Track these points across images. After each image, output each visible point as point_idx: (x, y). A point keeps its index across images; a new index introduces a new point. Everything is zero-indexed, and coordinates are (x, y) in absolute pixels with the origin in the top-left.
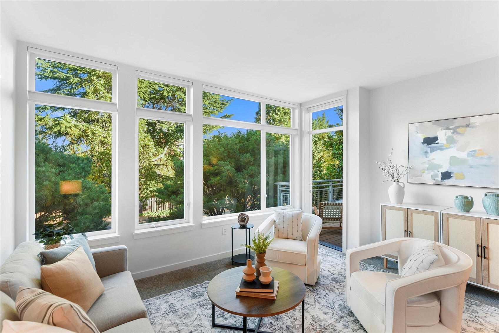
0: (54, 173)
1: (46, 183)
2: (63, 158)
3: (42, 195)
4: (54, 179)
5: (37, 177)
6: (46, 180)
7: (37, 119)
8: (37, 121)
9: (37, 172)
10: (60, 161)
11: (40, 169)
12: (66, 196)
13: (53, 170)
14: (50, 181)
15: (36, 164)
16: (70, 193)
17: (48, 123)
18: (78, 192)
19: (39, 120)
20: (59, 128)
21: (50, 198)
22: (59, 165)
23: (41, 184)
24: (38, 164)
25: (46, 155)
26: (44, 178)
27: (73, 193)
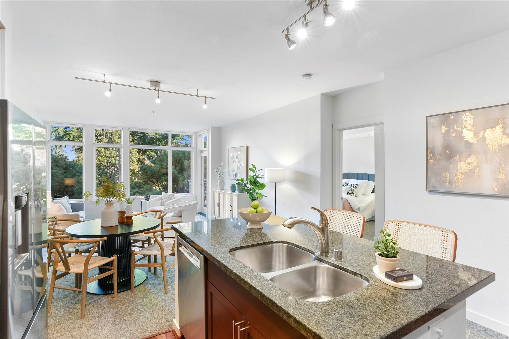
0: (61, 173)
1: (57, 179)
2: (66, 164)
3: (54, 185)
4: (61, 177)
5: (52, 175)
6: (56, 177)
7: (52, 131)
8: (53, 132)
9: (52, 173)
10: (64, 166)
11: (53, 171)
12: (67, 187)
13: (60, 172)
14: (58, 178)
15: (51, 168)
16: (69, 185)
17: (61, 133)
18: (74, 185)
19: (54, 131)
20: (68, 137)
21: (58, 187)
22: (64, 169)
23: (54, 179)
24: (52, 168)
25: (57, 163)
26: (56, 176)
27: (71, 185)
